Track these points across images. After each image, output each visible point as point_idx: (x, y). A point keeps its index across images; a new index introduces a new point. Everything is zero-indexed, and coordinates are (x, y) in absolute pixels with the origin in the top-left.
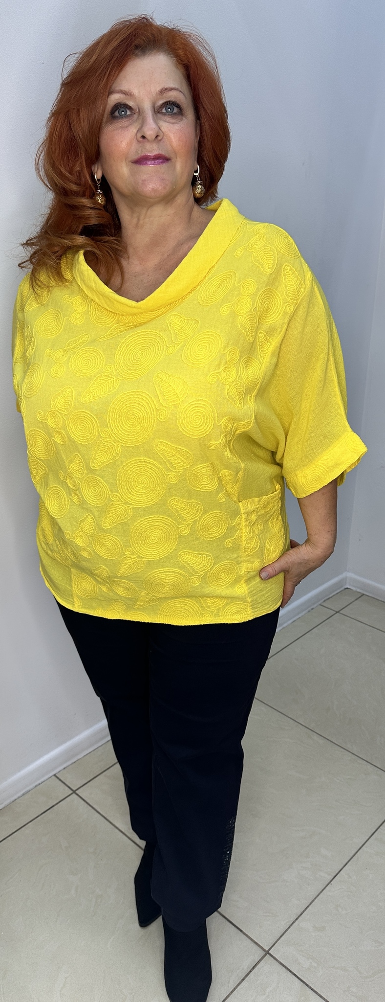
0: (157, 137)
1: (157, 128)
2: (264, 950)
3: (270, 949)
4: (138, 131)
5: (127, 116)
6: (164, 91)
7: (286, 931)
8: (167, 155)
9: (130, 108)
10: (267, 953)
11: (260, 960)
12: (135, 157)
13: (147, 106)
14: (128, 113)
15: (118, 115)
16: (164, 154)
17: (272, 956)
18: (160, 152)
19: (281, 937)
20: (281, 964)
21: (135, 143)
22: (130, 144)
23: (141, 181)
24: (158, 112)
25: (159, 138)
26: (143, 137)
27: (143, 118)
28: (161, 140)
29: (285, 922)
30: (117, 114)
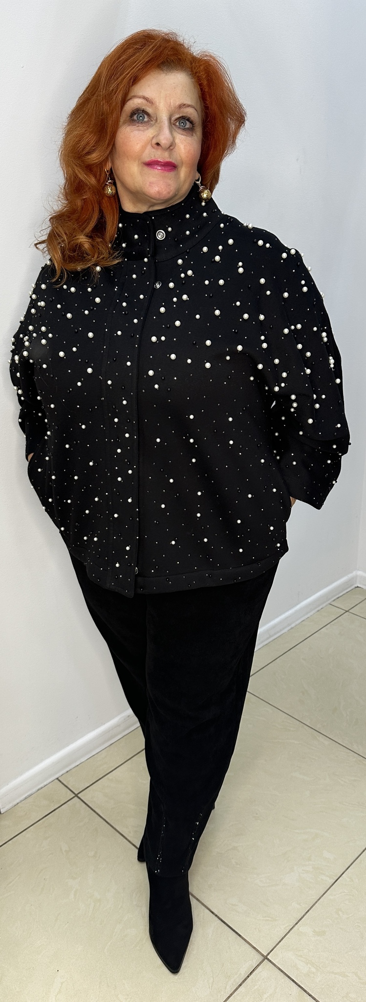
0: (169, 147)
1: (172, 139)
2: (263, 955)
3: (268, 954)
4: (153, 138)
5: (142, 122)
6: (182, 106)
7: (285, 936)
8: (176, 163)
9: (148, 115)
10: (266, 958)
11: (258, 965)
12: (147, 159)
13: (164, 117)
14: (146, 120)
15: (136, 119)
16: (173, 162)
17: (270, 961)
18: (171, 160)
19: (280, 941)
20: (279, 969)
21: (149, 147)
22: (144, 148)
23: (148, 183)
24: (174, 124)
25: (171, 148)
26: (158, 144)
27: (160, 127)
28: (172, 149)
29: (285, 926)
30: (135, 117)
